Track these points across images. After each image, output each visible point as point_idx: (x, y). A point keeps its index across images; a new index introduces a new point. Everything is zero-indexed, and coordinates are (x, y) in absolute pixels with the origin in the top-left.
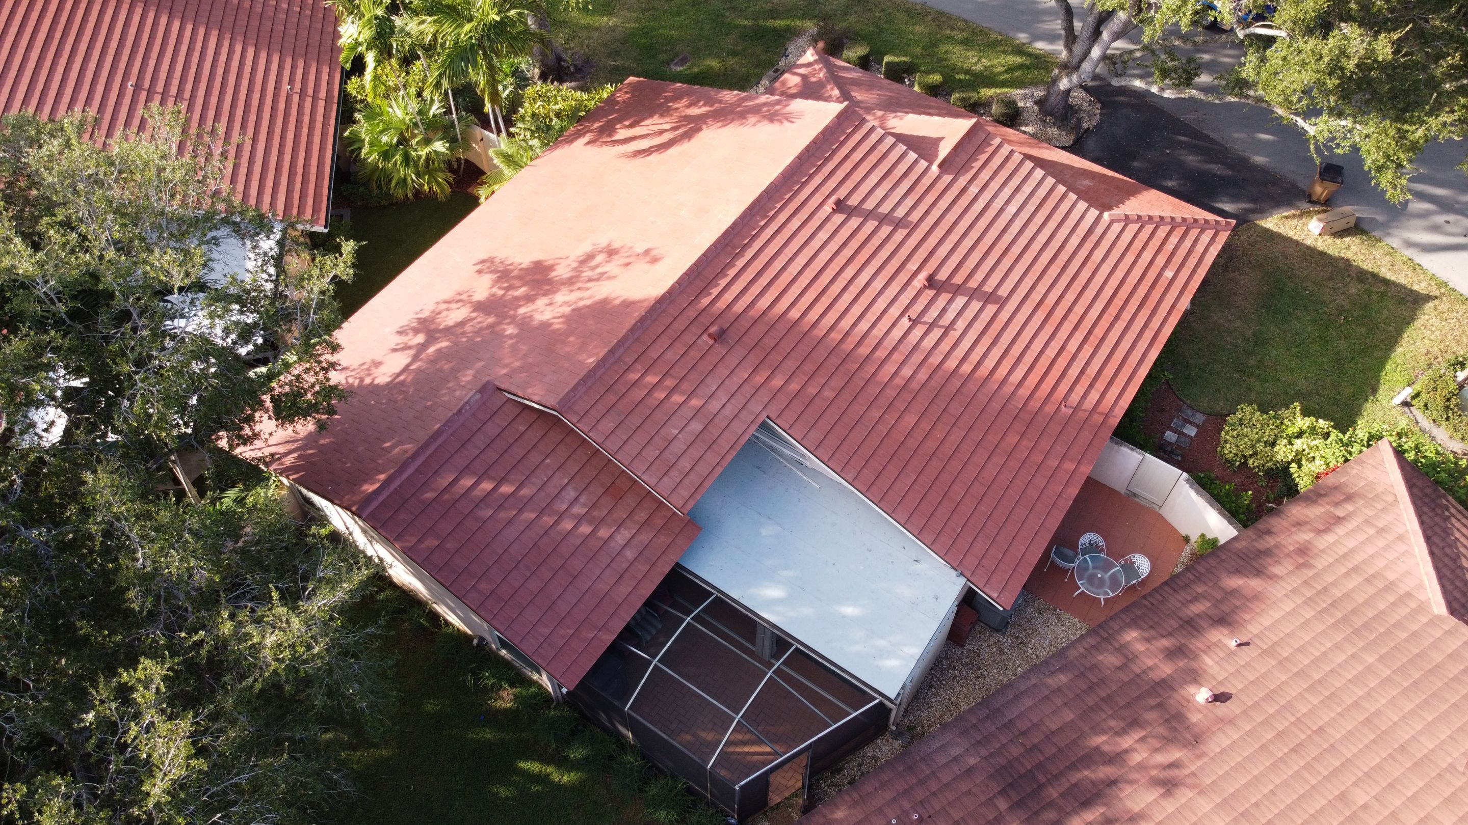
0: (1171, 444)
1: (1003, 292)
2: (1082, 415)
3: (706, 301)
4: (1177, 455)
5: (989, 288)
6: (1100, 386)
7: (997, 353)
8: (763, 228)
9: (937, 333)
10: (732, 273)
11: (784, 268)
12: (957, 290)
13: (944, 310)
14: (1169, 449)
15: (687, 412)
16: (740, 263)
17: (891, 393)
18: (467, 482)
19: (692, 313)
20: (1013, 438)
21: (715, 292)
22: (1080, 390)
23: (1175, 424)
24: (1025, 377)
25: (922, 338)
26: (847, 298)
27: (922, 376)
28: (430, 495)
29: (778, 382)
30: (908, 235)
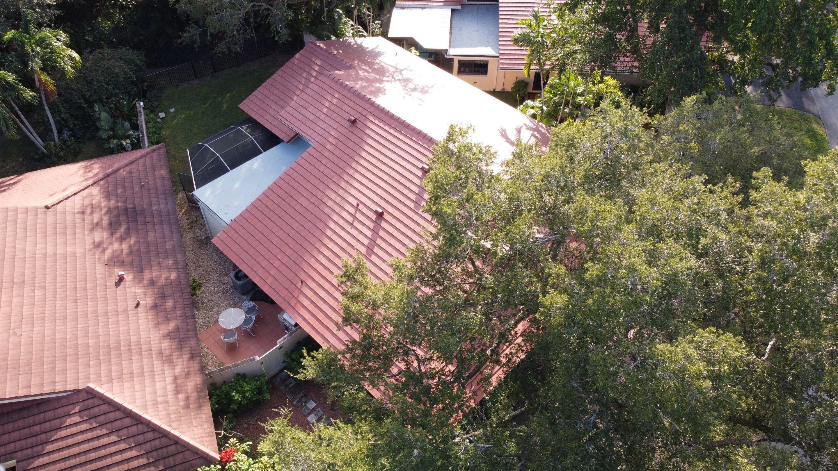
0: (306, 403)
1: (373, 258)
2: (296, 294)
3: (371, 118)
4: (297, 402)
5: (376, 250)
6: (311, 307)
7: (336, 249)
8: (411, 139)
9: (350, 219)
10: (387, 128)
11: (389, 149)
12: (375, 232)
13: (364, 224)
14: (303, 400)
15: (318, 114)
16: (392, 131)
17: (320, 195)
18: (317, 68)
19: (365, 113)
20: (289, 252)
21: (377, 122)
22: (310, 294)
23: (319, 411)
24: (321, 264)
25: (347, 211)
26: (372, 178)
27: (327, 210)
28: (313, 59)
29: (329, 147)
30: (410, 209)
